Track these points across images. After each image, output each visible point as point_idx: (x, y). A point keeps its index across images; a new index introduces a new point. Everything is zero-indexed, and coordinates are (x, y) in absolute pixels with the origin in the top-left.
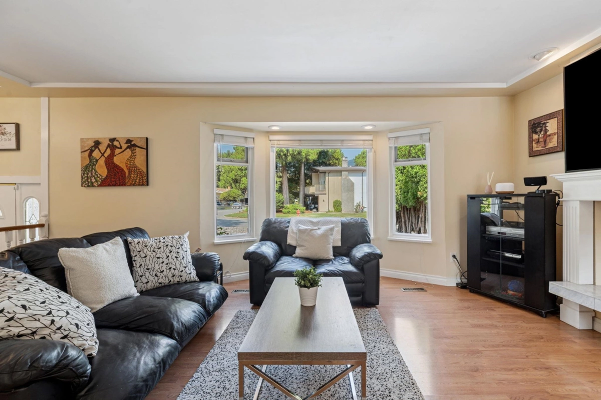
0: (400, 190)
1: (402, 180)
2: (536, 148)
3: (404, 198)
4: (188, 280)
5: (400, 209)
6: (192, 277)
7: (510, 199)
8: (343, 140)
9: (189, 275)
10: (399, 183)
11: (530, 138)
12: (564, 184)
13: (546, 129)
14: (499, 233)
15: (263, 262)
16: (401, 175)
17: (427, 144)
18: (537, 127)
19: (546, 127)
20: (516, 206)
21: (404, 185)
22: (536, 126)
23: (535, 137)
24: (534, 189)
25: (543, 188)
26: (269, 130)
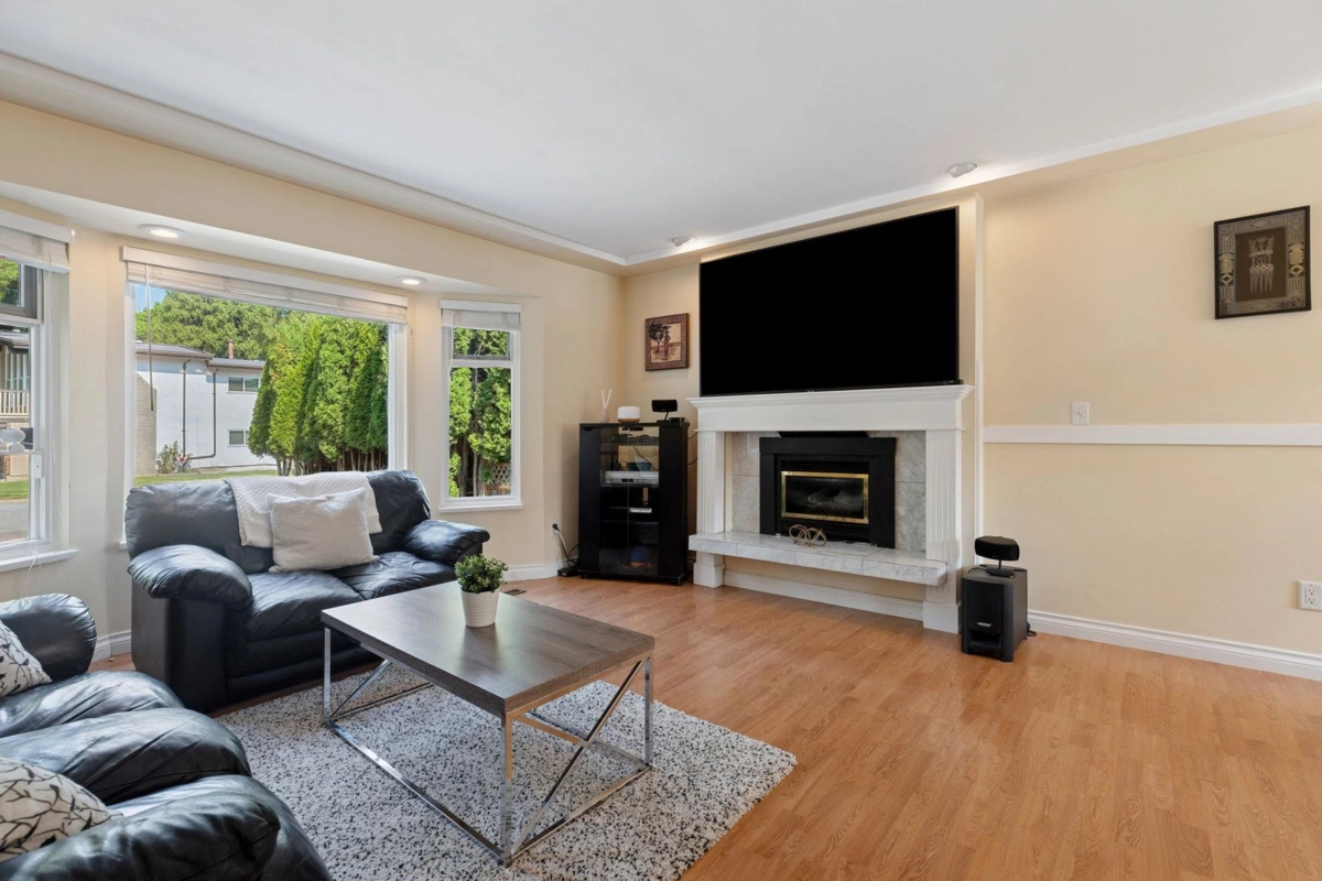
0: (341, 414)
1: (349, 391)
2: (655, 359)
3: (355, 431)
4: (23, 683)
5: (341, 457)
6: (33, 671)
7: (641, 429)
8: (343, 298)
9: (24, 667)
10: (339, 397)
11: (648, 344)
12: (700, 411)
13: (667, 336)
14: (624, 480)
15: (230, 592)
16: (344, 378)
17: (514, 333)
18: (657, 331)
19: (667, 332)
20: (644, 440)
21: (353, 402)
22: (655, 328)
23: (654, 343)
24: (661, 416)
25: (672, 415)
26: (140, 233)
